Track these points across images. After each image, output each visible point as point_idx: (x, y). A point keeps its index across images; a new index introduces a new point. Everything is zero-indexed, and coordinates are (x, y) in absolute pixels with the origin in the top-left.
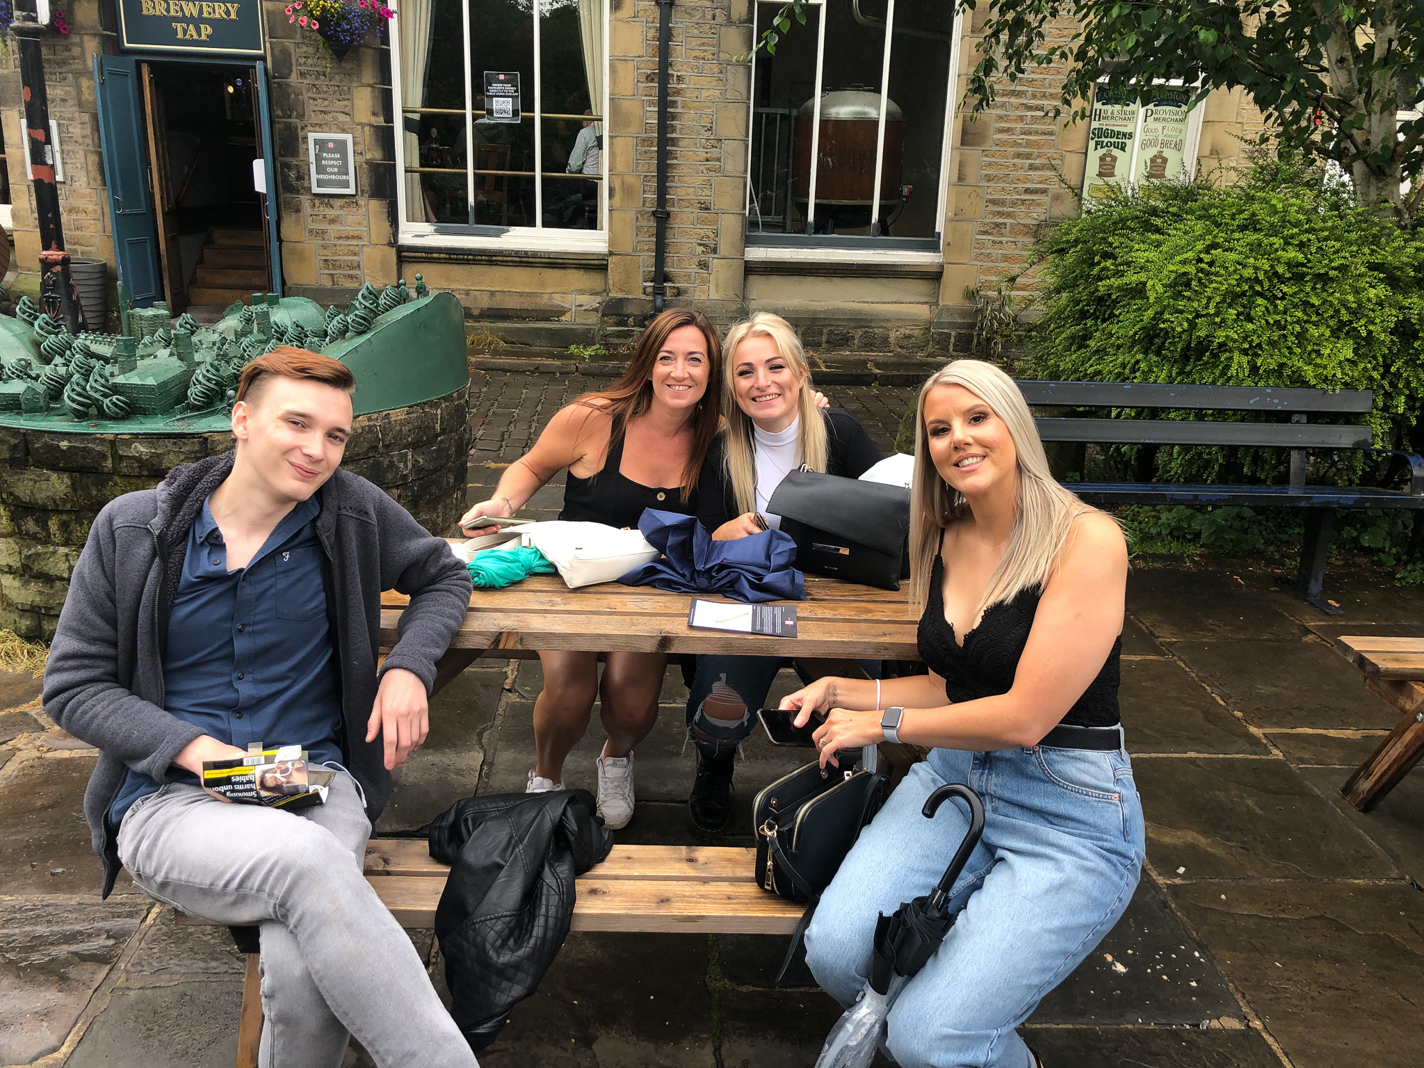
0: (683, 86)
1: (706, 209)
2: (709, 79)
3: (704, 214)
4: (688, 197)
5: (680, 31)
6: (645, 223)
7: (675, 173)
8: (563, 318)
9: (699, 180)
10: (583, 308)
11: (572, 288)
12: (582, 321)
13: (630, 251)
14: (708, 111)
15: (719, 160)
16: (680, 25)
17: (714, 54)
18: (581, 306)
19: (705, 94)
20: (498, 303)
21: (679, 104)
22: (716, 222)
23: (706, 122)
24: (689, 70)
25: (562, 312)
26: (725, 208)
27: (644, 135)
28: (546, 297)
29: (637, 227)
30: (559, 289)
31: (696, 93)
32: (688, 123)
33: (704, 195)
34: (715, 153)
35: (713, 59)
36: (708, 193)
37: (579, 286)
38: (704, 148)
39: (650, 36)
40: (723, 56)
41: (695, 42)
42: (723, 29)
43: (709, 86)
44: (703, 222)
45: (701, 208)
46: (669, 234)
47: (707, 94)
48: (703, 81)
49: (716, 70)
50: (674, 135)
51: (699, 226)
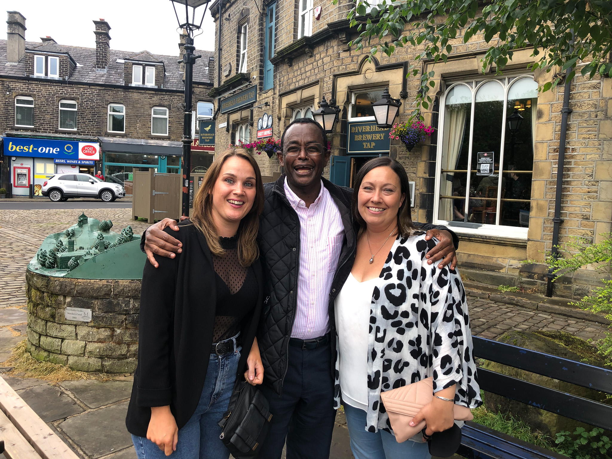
0: (575, 153)
1: (587, 219)
2: (592, 149)
3: (585, 222)
4: (575, 212)
5: (575, 125)
6: (549, 225)
7: (569, 199)
8: (501, 271)
9: (583, 203)
10: (512, 267)
11: (509, 256)
12: (511, 273)
13: (539, 239)
14: (591, 166)
15: (596, 192)
16: (575, 122)
17: (595, 136)
18: (511, 265)
19: (588, 157)
20: (470, 260)
21: (573, 163)
22: (593, 227)
23: (589, 171)
24: (580, 145)
25: (501, 267)
26: (599, 219)
27: (551, 180)
28: (494, 260)
29: (544, 227)
30: (502, 256)
31: (583, 157)
32: (577, 173)
33: (586, 211)
34: (594, 188)
35: (595, 138)
36: (588, 210)
37: (512, 255)
38: (587, 185)
39: (557, 129)
40: (601, 136)
41: (584, 130)
42: (602, 122)
43: (592, 152)
44: (585, 226)
45: (583, 218)
46: (563, 231)
47: (590, 157)
48: (588, 150)
49: (597, 144)
50: (569, 179)
51: (581, 228)
